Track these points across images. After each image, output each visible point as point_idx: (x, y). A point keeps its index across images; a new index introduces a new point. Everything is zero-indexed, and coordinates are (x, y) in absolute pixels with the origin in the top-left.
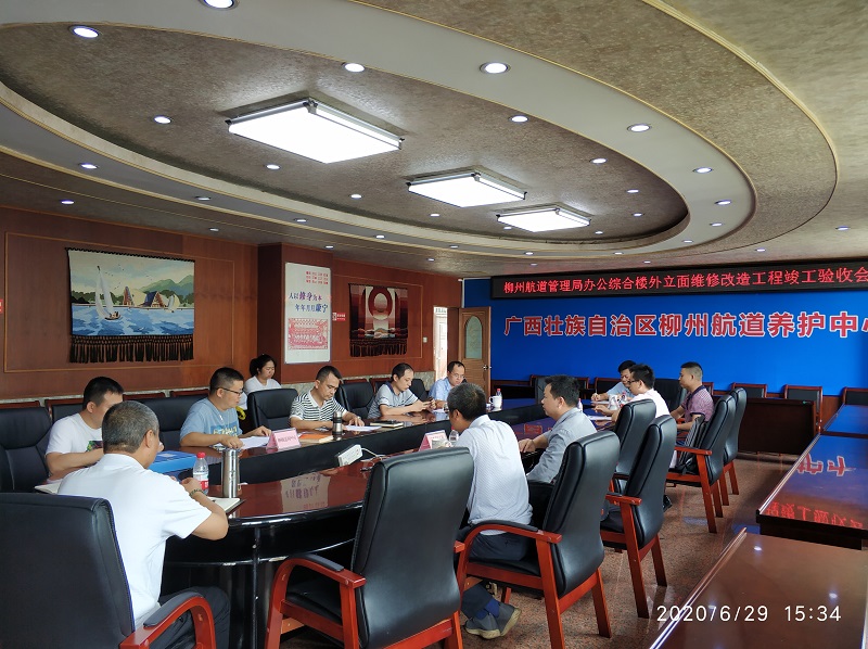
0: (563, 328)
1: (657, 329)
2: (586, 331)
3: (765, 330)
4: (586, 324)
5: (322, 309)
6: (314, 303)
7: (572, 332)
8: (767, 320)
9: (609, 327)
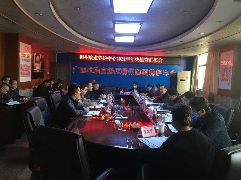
0: (93, 71)
1: (121, 72)
2: (100, 72)
3: (148, 74)
4: (100, 70)
5: (29, 61)
6: (27, 59)
7: (95, 72)
8: (149, 71)
9: (107, 71)
